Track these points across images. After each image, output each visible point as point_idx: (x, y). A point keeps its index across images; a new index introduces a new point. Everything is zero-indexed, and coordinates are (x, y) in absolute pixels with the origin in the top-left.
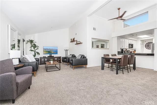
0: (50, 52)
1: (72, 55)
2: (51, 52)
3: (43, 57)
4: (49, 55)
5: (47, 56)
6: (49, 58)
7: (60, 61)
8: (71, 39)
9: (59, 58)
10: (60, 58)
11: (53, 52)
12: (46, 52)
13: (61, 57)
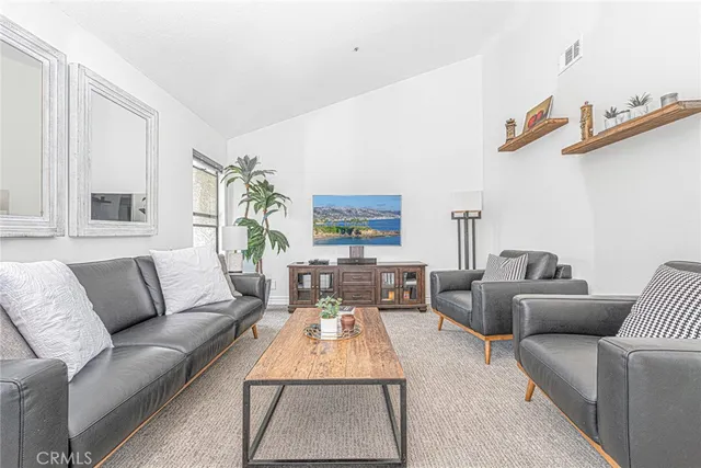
0: (350, 231)
1: (524, 260)
2: (358, 233)
3: (312, 263)
4: (343, 252)
5: (334, 254)
6: (345, 268)
7: (416, 293)
8: (511, 124)
9: (411, 276)
10: (415, 272)
11: (370, 232)
12: (330, 229)
13: (423, 267)
